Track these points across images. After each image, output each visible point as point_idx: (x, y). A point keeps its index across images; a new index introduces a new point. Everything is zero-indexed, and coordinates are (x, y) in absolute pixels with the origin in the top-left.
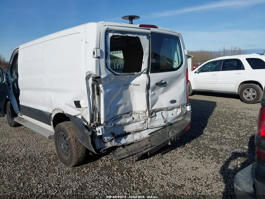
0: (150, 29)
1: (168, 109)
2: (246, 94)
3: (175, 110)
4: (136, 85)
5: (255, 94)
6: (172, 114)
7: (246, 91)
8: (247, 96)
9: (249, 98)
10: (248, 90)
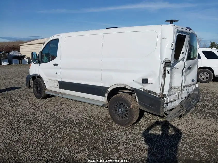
0: (190, 31)
1: (189, 86)
2: (202, 76)
3: (192, 86)
4: (177, 68)
5: (208, 76)
6: (191, 89)
7: (201, 74)
8: (202, 78)
9: (203, 79)
10: (203, 73)
